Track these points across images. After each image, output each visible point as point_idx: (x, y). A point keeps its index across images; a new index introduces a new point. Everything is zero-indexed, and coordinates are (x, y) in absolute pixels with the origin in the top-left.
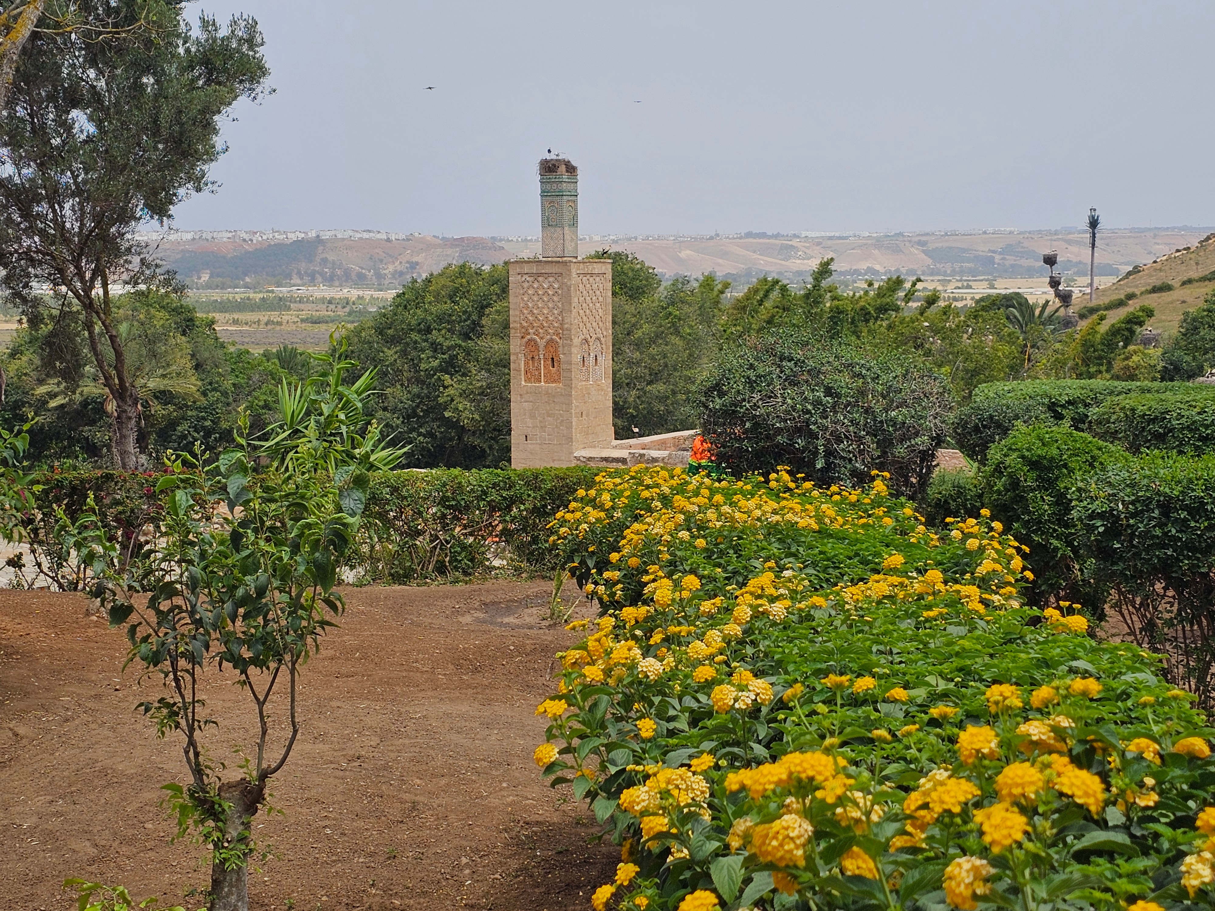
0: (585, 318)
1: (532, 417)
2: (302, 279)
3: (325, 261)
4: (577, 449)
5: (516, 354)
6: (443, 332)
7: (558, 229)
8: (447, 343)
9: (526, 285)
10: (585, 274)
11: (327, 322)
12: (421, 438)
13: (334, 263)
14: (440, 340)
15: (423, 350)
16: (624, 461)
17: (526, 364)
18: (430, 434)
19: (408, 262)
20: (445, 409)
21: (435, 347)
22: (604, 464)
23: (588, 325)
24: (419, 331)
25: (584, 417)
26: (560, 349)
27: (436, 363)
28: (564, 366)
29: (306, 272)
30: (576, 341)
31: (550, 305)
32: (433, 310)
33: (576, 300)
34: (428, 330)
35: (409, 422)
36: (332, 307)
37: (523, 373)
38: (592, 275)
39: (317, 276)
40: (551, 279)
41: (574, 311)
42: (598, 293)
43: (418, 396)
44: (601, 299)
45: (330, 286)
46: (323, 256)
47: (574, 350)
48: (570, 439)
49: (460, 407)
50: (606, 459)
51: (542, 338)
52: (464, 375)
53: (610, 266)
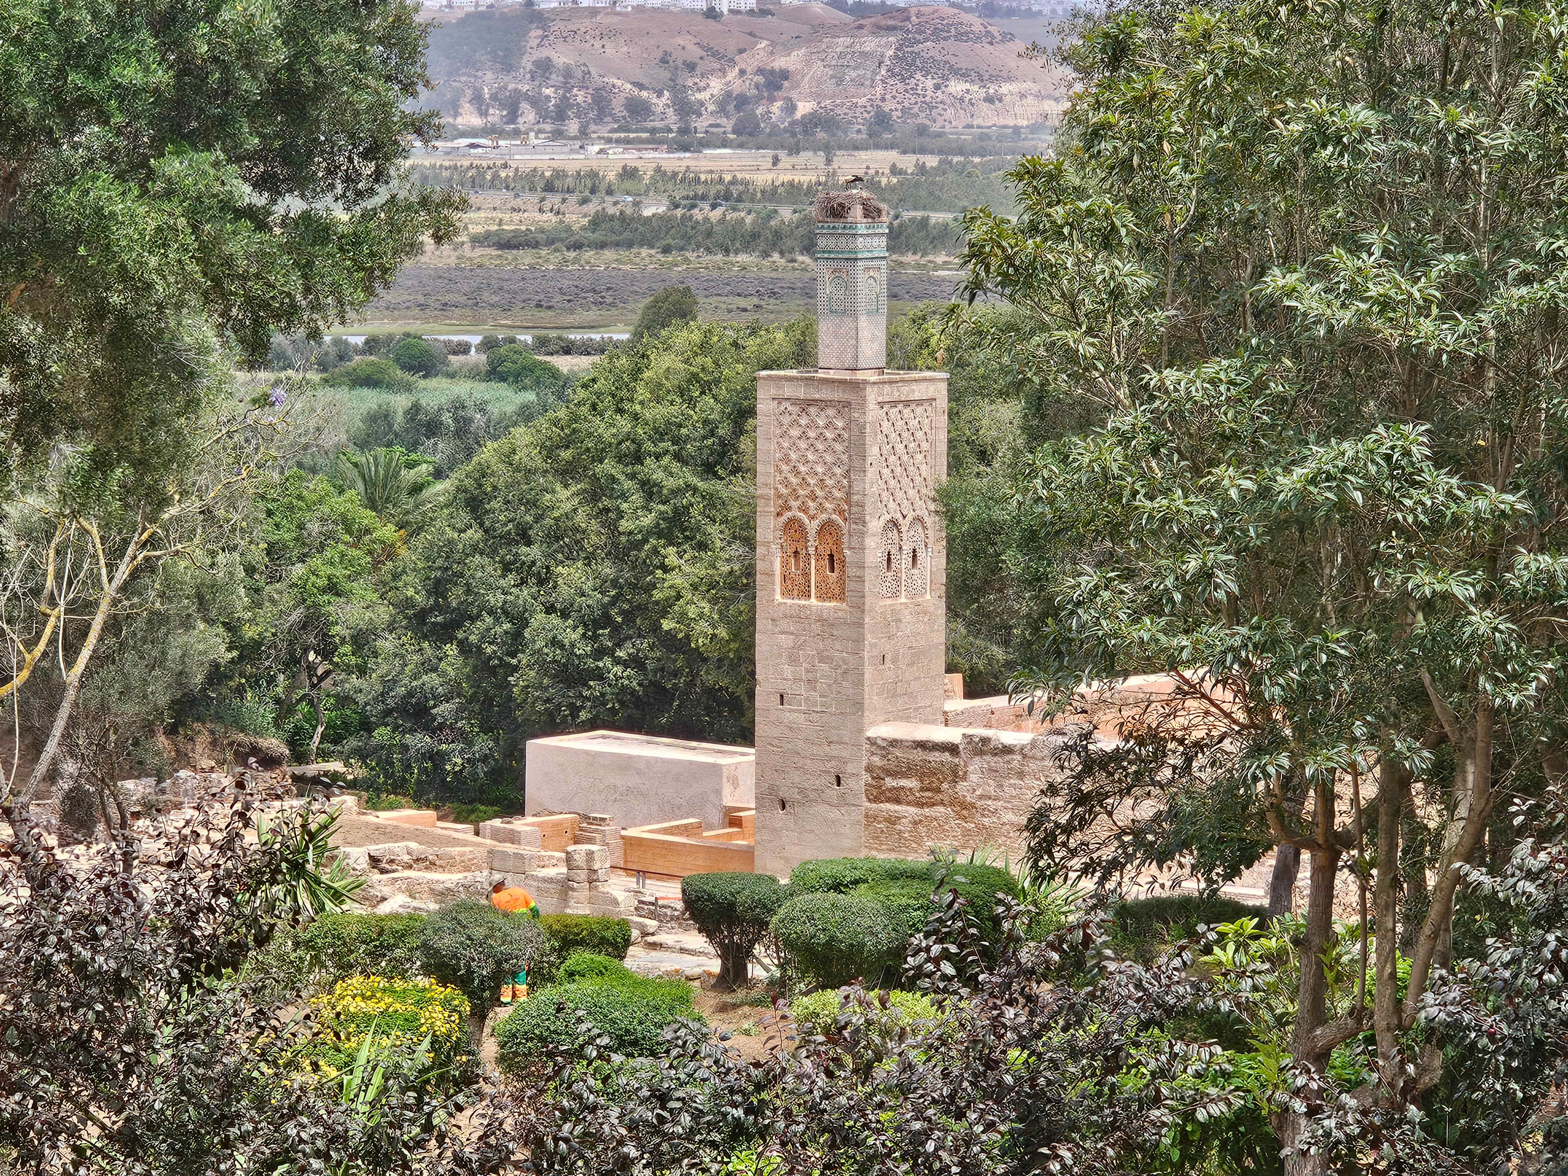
0: (892, 483)
1: (793, 660)
2: (483, 114)
3: (544, 67)
4: (873, 724)
5: (767, 544)
6: (666, 460)
7: (848, 320)
8: (670, 483)
9: (786, 420)
10: (894, 404)
11: (536, 245)
12: (618, 669)
13: (568, 73)
14: (659, 476)
15: (624, 496)
16: (952, 749)
17: (785, 565)
18: (636, 662)
19: (760, 71)
20: (664, 614)
21: (650, 490)
22: (918, 755)
23: (899, 495)
24: (620, 459)
25: (888, 663)
26: (845, 539)
27: (648, 520)
28: (851, 571)
29: (494, 97)
30: (875, 525)
31: (829, 458)
32: (648, 415)
33: (875, 450)
34: (638, 458)
35: (595, 638)
36: (554, 200)
37: (778, 579)
38: (907, 403)
39: (524, 106)
40: (831, 412)
41: (871, 473)
42: (919, 435)
43: (615, 583)
44: (925, 446)
45: (558, 134)
46: (543, 53)
47: (870, 542)
48: (858, 706)
49: (692, 612)
50: (922, 745)
51: (813, 518)
52: (702, 546)
53: (943, 387)
